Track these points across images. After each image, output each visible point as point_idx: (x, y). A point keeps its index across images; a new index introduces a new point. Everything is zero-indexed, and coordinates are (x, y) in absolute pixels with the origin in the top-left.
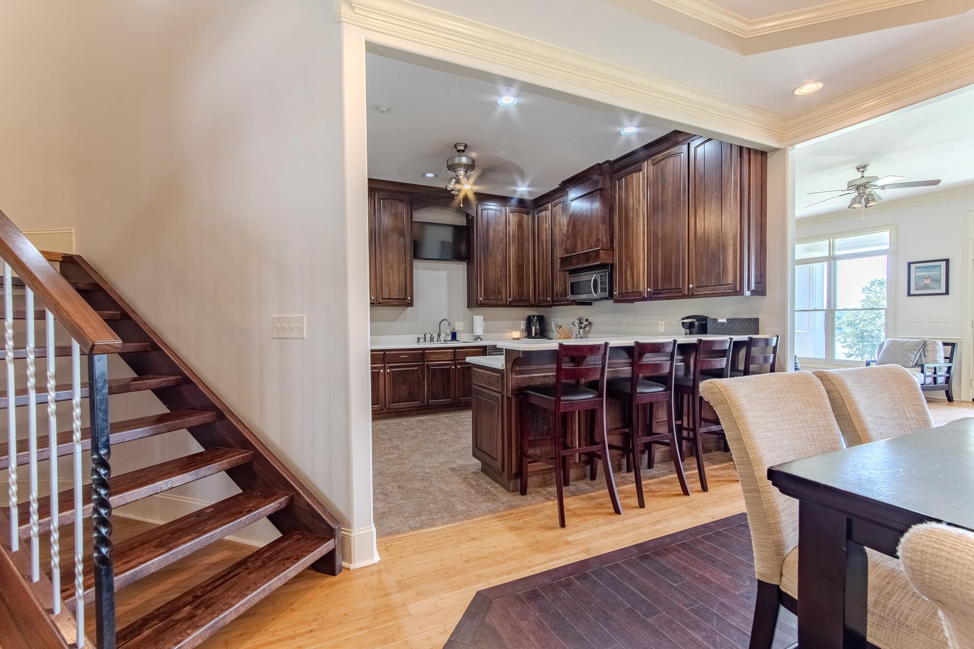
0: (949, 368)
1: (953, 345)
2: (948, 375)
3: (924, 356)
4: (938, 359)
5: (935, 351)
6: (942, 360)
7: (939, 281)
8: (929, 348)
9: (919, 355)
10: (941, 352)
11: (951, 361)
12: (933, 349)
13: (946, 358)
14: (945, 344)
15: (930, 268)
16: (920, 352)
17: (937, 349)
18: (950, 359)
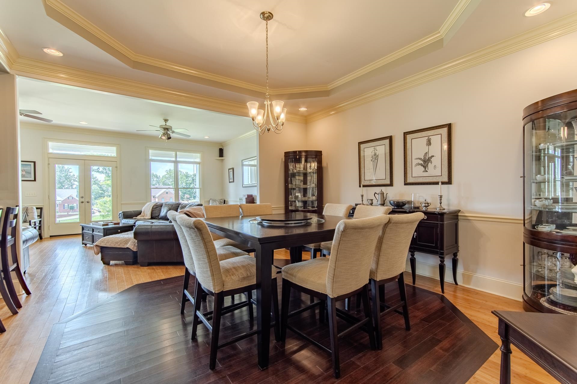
0: (40, 221)
1: (41, 209)
2: (40, 225)
3: (27, 216)
4: (35, 217)
5: (33, 212)
6: (36, 217)
7: (30, 173)
8: (29, 211)
9: (24, 215)
10: (36, 213)
11: (41, 218)
12: (32, 211)
13: (38, 216)
14: (37, 208)
15: (25, 166)
16: (25, 214)
17: (34, 211)
18: (40, 216)
